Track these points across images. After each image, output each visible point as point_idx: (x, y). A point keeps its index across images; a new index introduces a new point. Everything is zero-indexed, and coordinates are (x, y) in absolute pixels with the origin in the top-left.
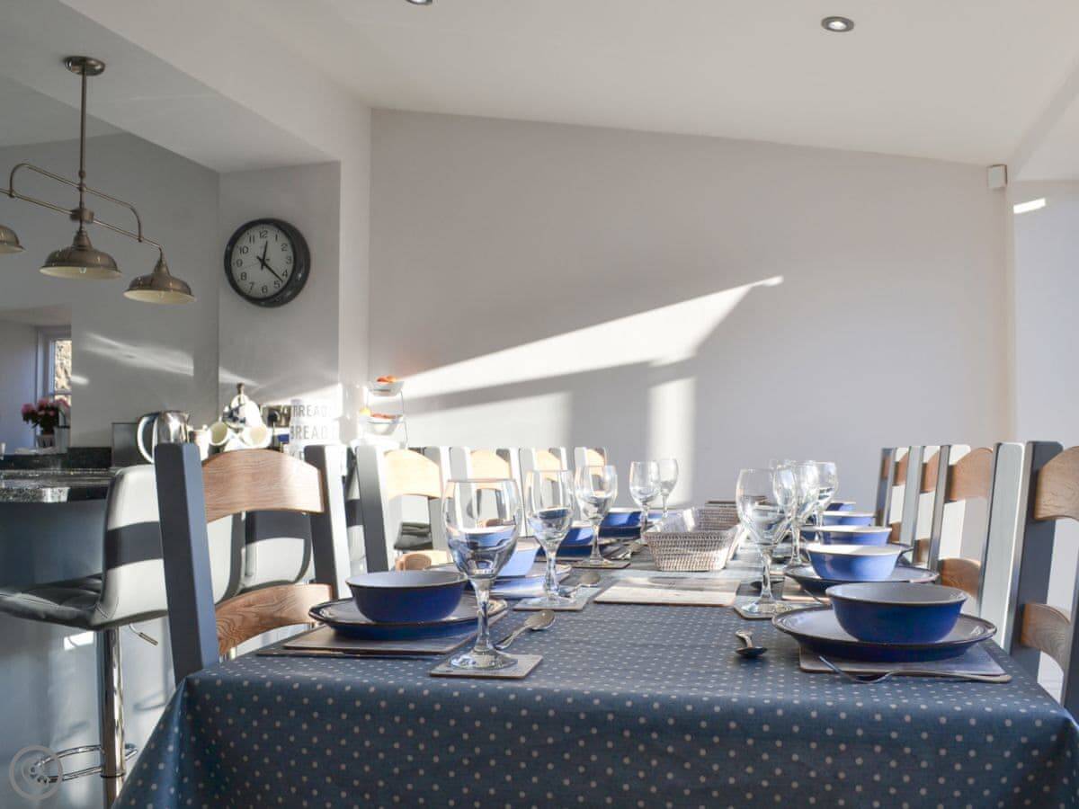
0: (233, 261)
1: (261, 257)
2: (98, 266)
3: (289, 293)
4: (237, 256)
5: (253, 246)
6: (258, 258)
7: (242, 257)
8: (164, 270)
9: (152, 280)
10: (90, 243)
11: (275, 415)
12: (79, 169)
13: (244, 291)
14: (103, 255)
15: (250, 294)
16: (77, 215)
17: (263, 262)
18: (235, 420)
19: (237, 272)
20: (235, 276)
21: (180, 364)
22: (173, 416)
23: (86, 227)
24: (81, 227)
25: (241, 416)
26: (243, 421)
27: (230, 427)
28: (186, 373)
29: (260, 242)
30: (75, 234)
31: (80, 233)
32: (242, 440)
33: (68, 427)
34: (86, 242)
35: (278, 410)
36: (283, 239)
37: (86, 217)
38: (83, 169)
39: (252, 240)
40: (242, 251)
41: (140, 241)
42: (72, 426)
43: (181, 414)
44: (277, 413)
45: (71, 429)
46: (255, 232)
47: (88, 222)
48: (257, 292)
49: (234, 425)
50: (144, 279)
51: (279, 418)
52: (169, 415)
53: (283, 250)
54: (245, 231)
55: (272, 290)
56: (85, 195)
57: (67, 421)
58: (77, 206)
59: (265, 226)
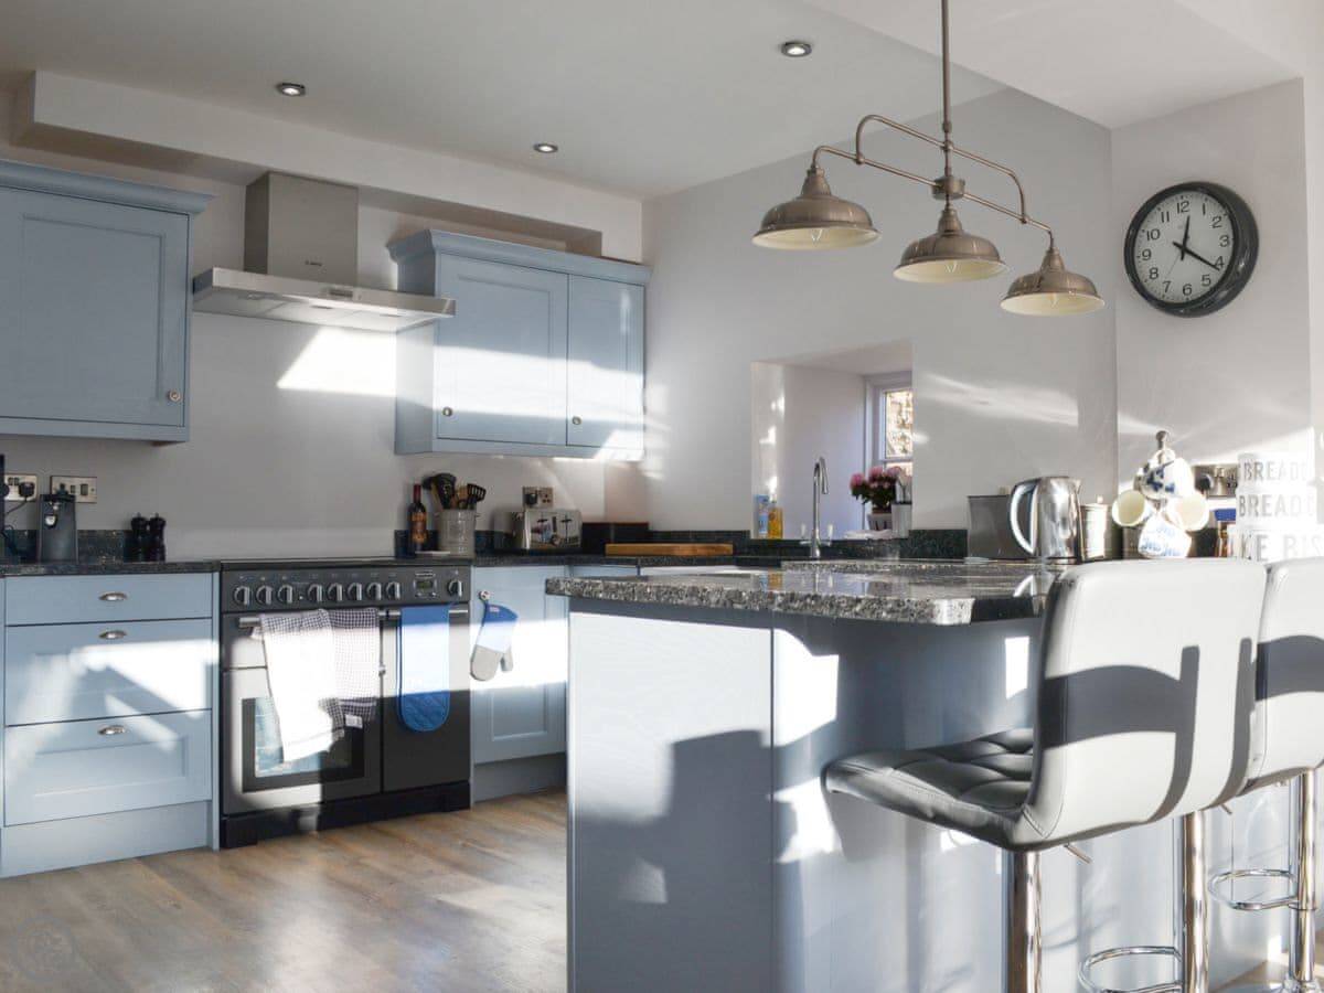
0: (1136, 254)
1: (1180, 242)
2: (972, 256)
3: (1223, 294)
4: (1142, 243)
5: (1167, 227)
6: (1175, 244)
7: (1152, 245)
8: (1057, 262)
9: (1041, 279)
10: (960, 224)
11: (1207, 480)
12: (942, 120)
13: (1156, 295)
14: (978, 239)
15: (1165, 299)
16: (942, 188)
17: (1184, 249)
18: (1157, 487)
19: (1143, 268)
20: (1140, 276)
21: (1057, 410)
22: (1059, 483)
23: (954, 204)
24: (948, 205)
25: (1166, 482)
26: (1170, 489)
27: (1148, 499)
28: (1066, 422)
29: (1178, 220)
30: (939, 216)
31: (947, 213)
32: (1167, 519)
33: (910, 503)
34: (955, 225)
35: (1211, 473)
36: (1214, 209)
37: (955, 188)
38: (948, 119)
39: (1166, 217)
40: (1150, 236)
41: (1024, 222)
42: (914, 501)
43: (1069, 480)
44: (1209, 476)
45: (914, 504)
46: (1169, 206)
47: (958, 196)
48: (1175, 294)
49: (1155, 495)
50: (1028, 278)
51: (1212, 485)
52: (1054, 483)
53: (1214, 227)
54: (1153, 207)
55: (1199, 289)
56: (952, 156)
57: (908, 494)
58: (941, 174)
59: (1184, 194)
